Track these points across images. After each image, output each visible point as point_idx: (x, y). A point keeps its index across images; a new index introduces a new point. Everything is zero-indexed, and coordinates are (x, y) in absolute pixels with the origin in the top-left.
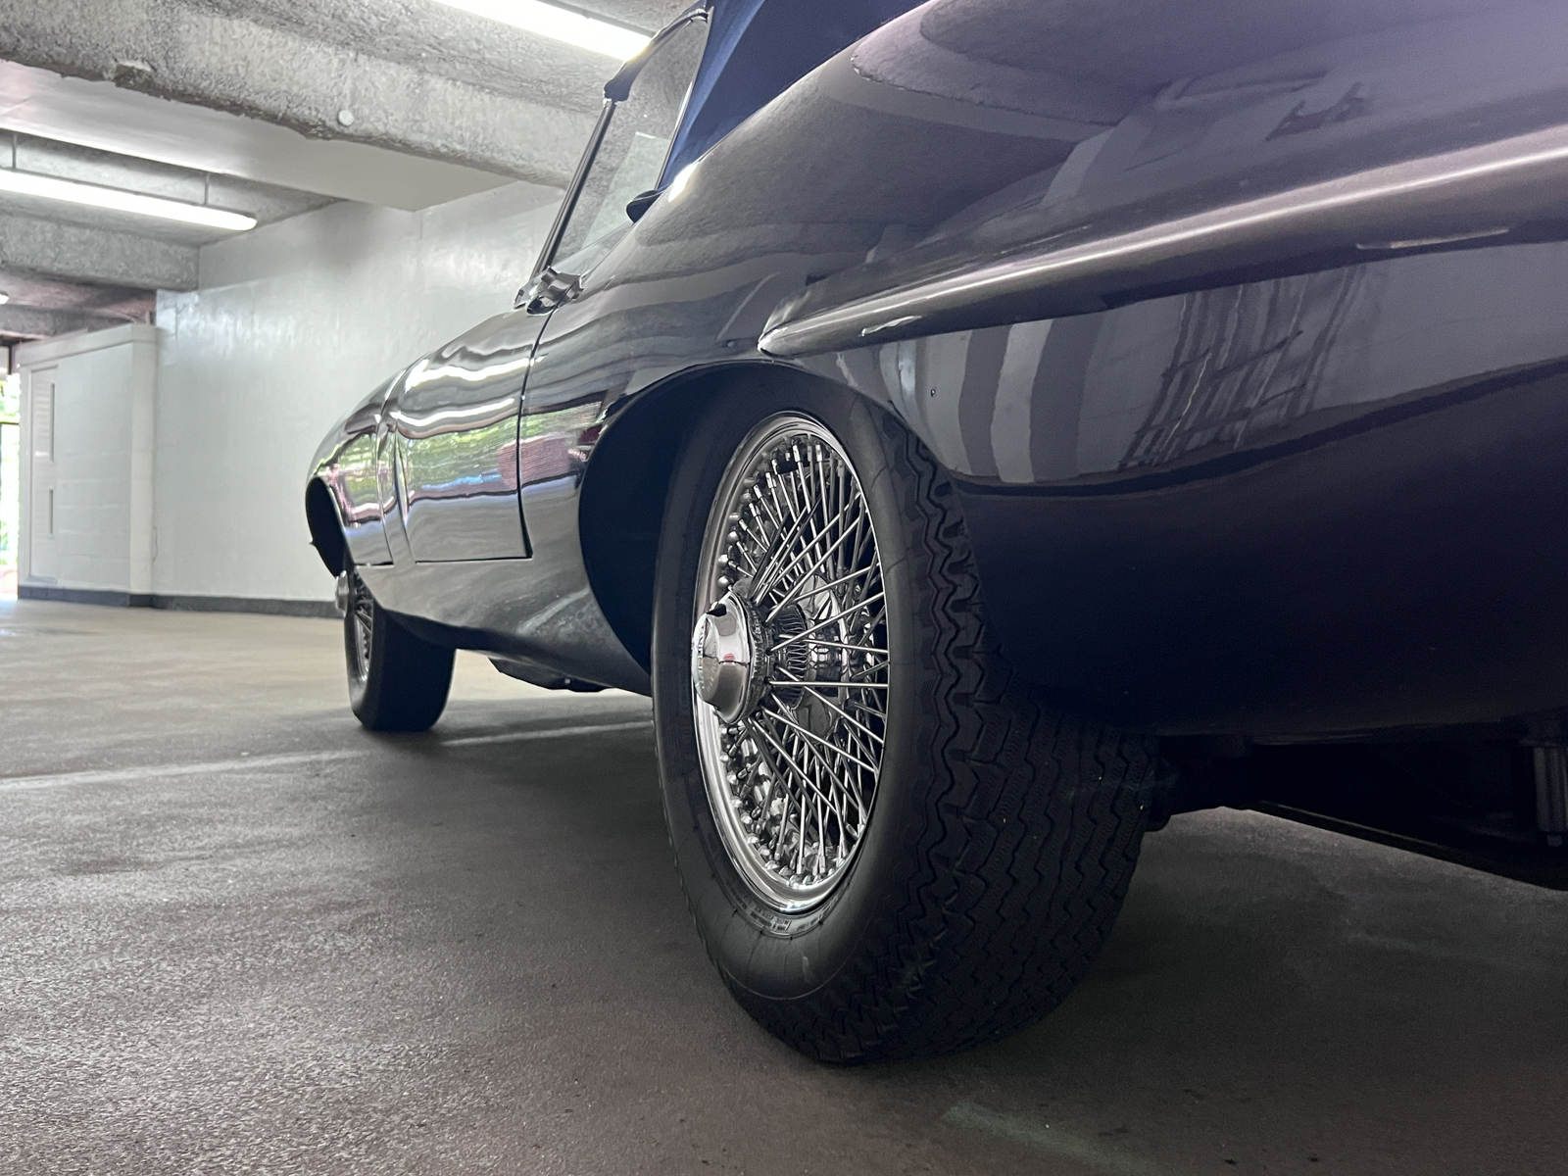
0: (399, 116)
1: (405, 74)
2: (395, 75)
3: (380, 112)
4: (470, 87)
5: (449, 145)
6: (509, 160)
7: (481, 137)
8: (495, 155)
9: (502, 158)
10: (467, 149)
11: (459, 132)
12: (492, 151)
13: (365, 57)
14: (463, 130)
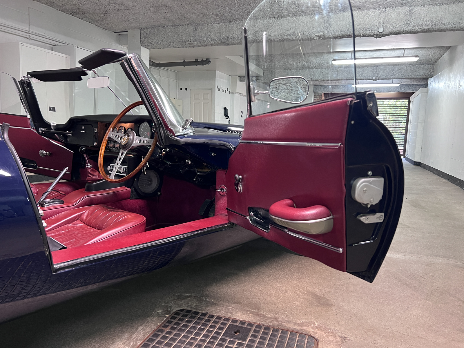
0: (401, 24)
1: (404, 9)
2: (400, 11)
3: (394, 24)
4: (431, 6)
5: (422, 28)
8: (442, 26)
10: (429, 27)
11: (426, 22)
13: (389, 9)
14: (428, 21)
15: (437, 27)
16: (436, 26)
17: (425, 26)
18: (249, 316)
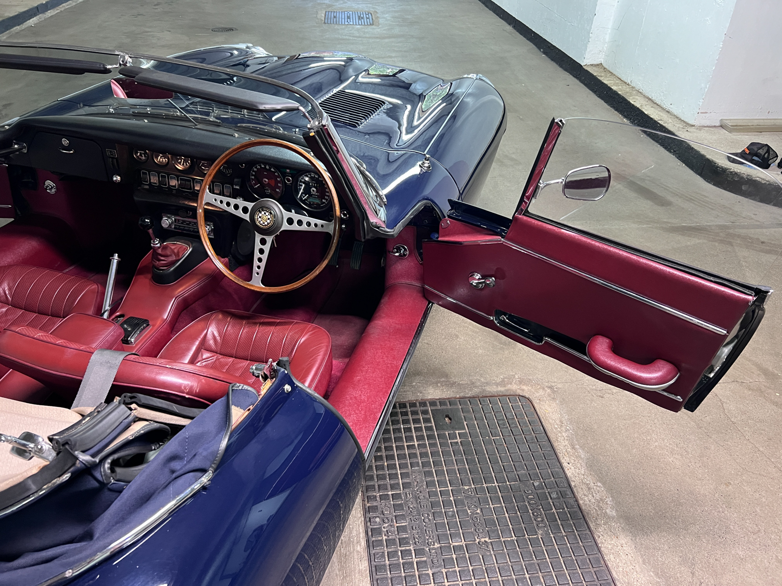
18: (442, 390)
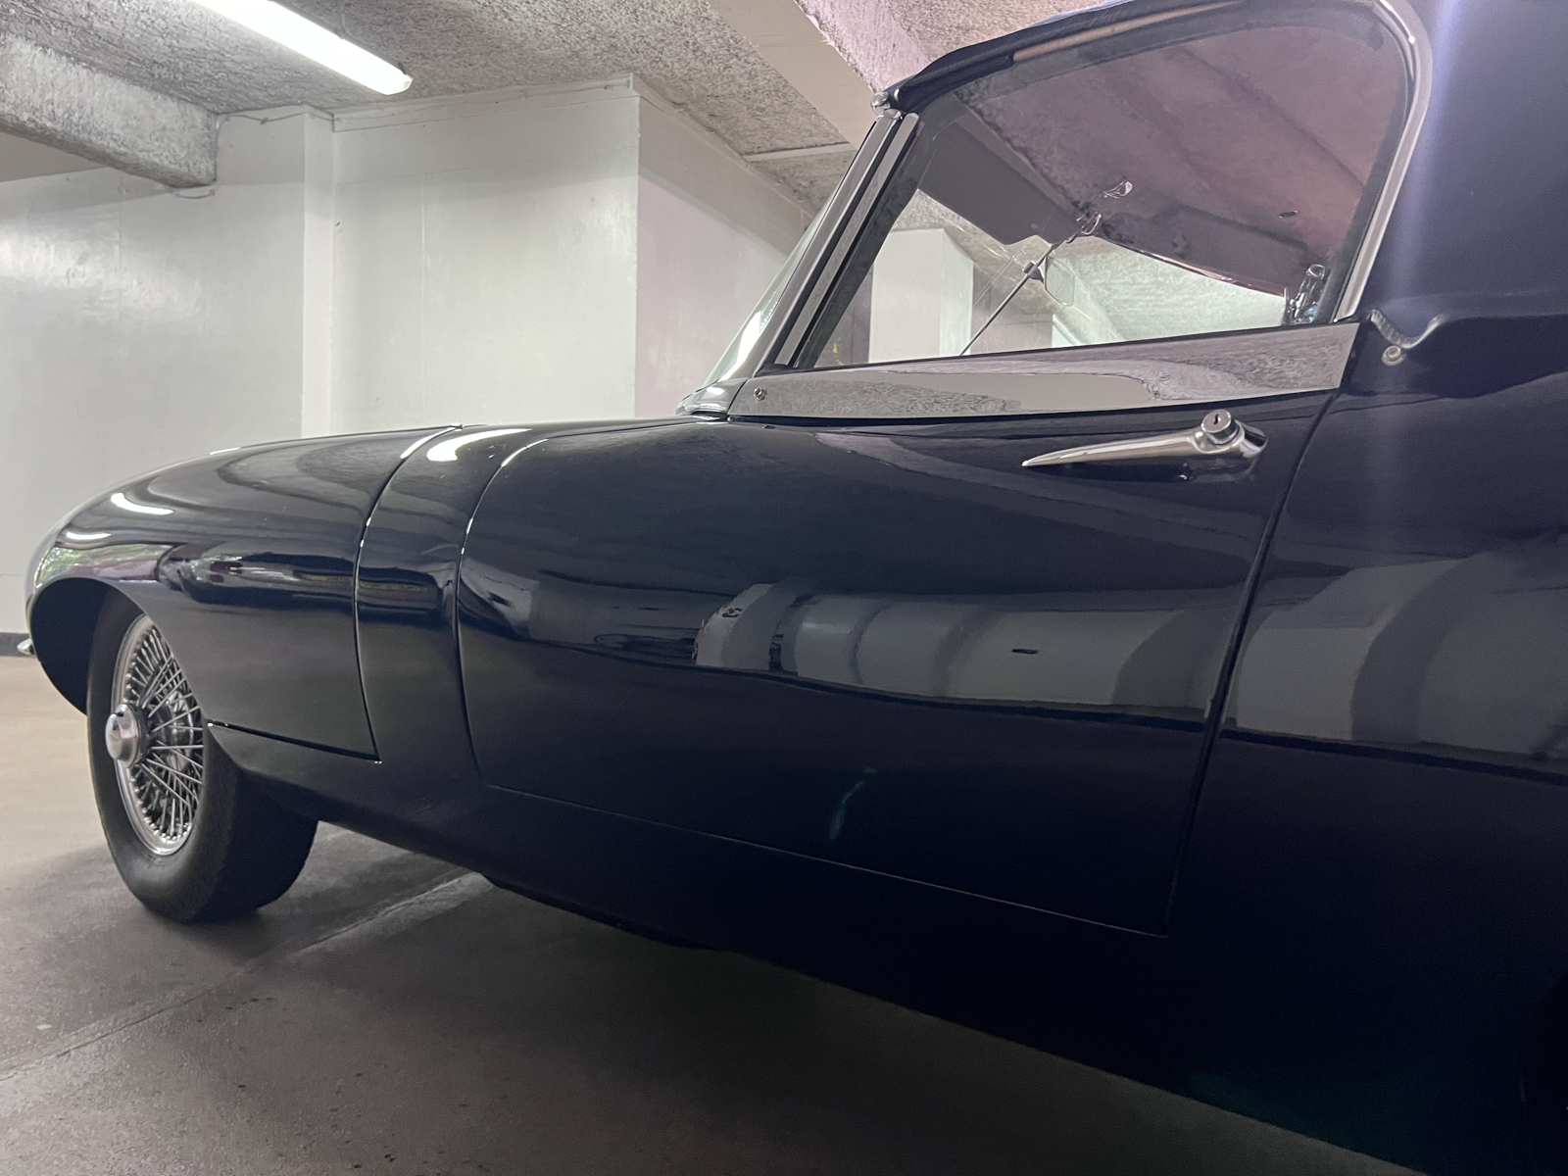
4: (64, 58)
6: (108, 144)
7: (77, 115)
8: (94, 138)
9: (100, 142)
12: (90, 133)
14: (55, 105)
15: (81, 136)
16: (78, 131)
17: (51, 120)
